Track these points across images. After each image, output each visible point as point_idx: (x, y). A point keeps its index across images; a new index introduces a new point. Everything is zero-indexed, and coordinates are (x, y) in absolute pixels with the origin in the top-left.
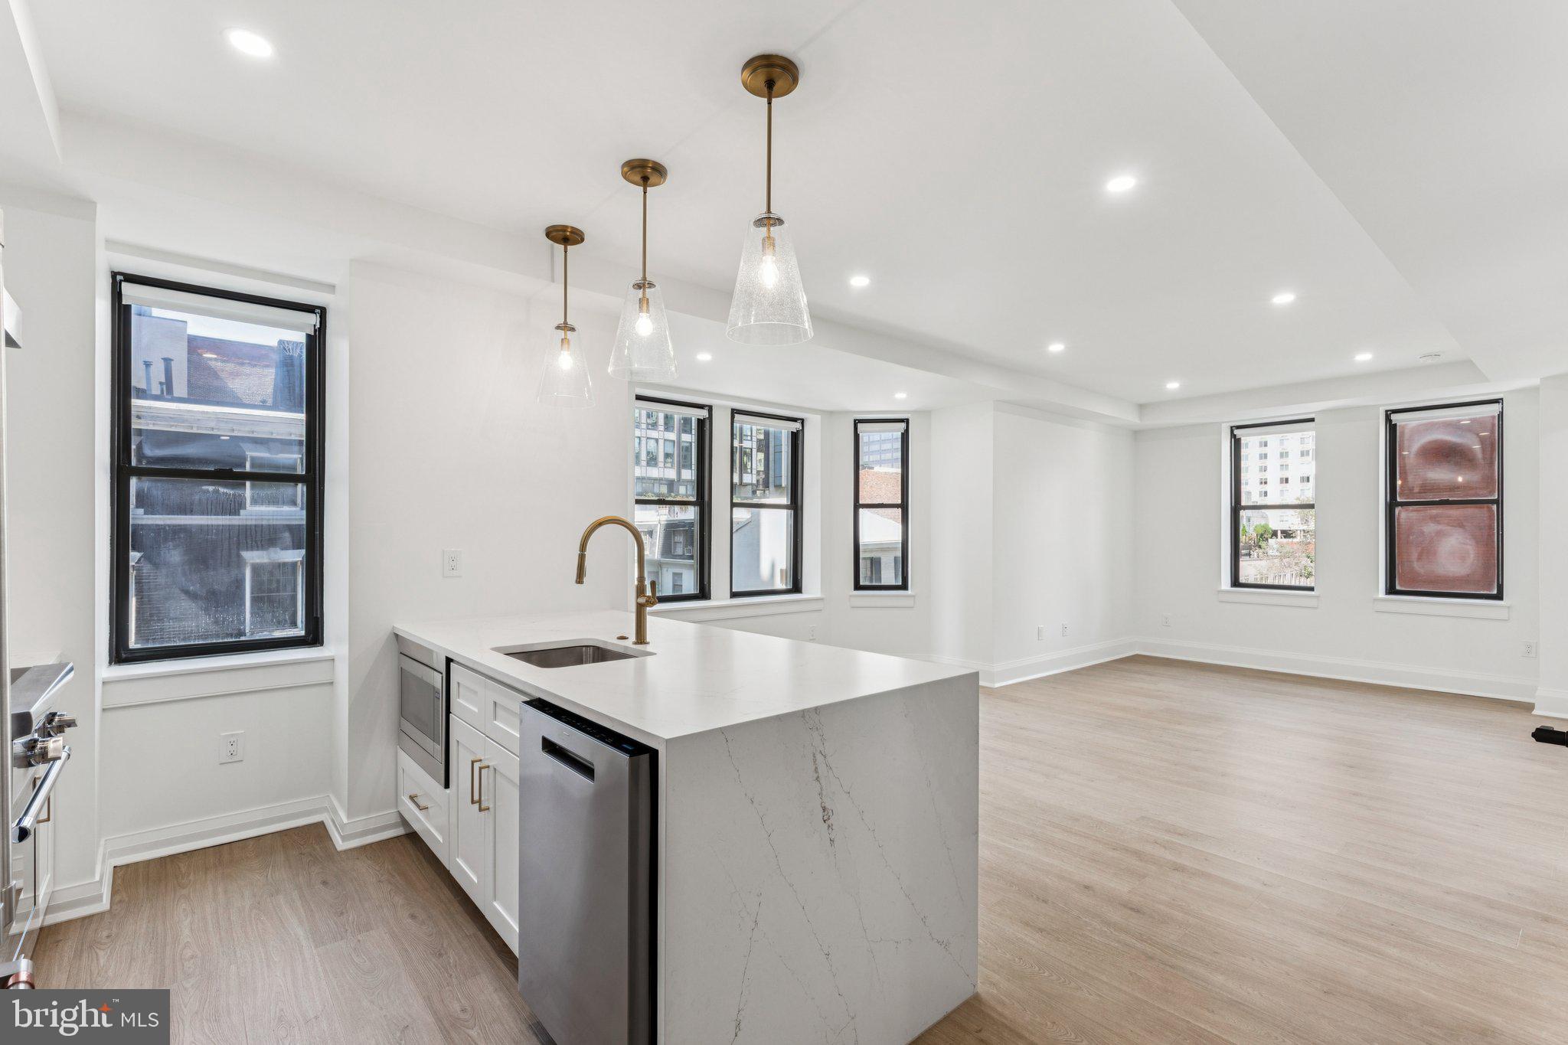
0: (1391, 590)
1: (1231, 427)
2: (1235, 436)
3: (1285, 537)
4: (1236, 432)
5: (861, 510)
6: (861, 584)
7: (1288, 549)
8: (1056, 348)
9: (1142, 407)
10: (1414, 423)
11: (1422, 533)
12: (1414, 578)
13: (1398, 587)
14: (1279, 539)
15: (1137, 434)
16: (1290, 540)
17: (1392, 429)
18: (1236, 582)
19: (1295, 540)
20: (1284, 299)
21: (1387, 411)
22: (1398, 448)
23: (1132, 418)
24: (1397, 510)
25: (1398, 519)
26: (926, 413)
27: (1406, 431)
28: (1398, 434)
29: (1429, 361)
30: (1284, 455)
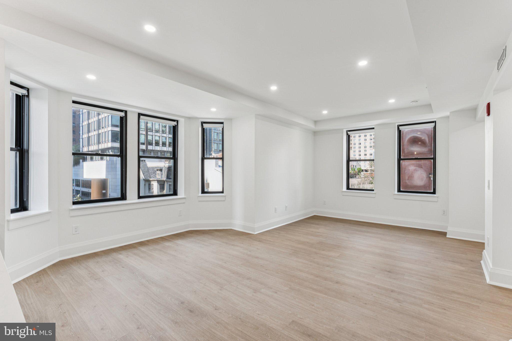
0: (399, 191)
1: (347, 131)
2: (348, 134)
3: (366, 172)
4: (348, 133)
5: (205, 160)
6: (205, 191)
7: (366, 175)
8: (274, 88)
9: (316, 122)
10: (406, 130)
11: (409, 170)
12: (406, 186)
13: (401, 190)
14: (364, 172)
15: (315, 133)
16: (367, 172)
17: (399, 132)
18: (348, 188)
19: (368, 173)
20: (363, 63)
21: (398, 125)
22: (401, 139)
23: (311, 126)
24: (401, 161)
25: (402, 164)
26: (230, 120)
27: (404, 133)
28: (401, 134)
29: (414, 104)
30: (365, 147)
